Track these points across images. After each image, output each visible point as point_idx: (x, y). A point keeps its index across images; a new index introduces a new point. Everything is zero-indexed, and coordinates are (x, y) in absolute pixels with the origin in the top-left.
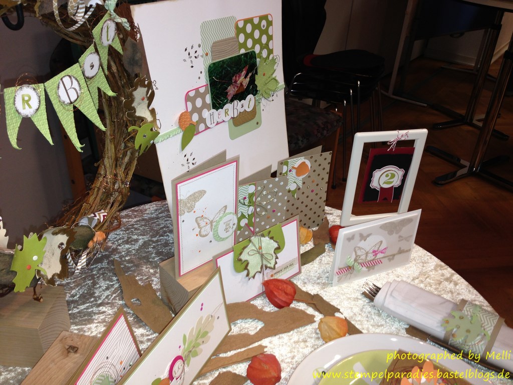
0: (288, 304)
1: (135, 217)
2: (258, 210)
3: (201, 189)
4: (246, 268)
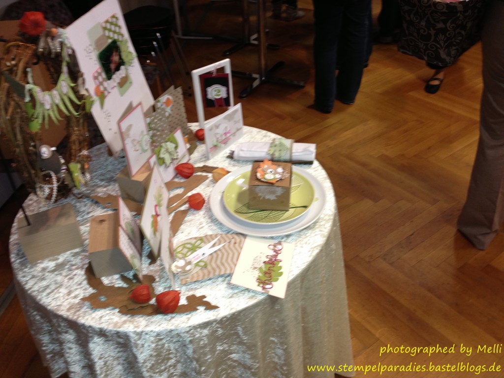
2: (155, 132)
4: (164, 162)
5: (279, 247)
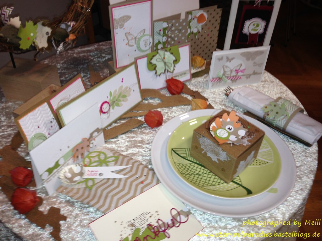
0: (179, 94)
2: (169, 40)
4: (155, 69)
5: (183, 219)
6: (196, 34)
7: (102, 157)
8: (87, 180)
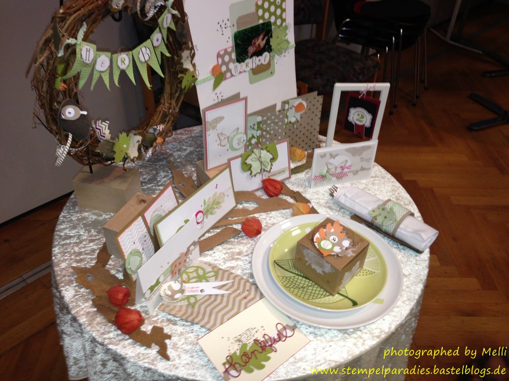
0: (277, 195)
1: (186, 134)
2: (264, 133)
3: (221, 115)
4: (250, 169)
5: (289, 333)
6: (294, 123)
7: (201, 272)
8: (188, 297)
